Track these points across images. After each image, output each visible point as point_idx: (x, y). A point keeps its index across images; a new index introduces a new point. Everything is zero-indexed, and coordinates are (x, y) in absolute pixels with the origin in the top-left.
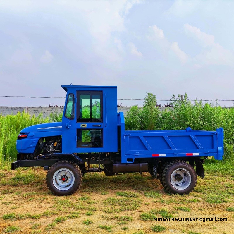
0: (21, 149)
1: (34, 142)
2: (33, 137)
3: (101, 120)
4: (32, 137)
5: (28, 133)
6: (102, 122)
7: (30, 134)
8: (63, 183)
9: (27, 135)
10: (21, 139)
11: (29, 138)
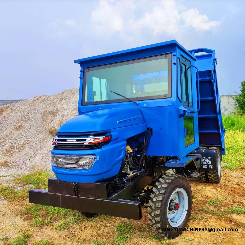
1: (122, 150)
5: (111, 132)
9: (111, 136)
10: (101, 148)
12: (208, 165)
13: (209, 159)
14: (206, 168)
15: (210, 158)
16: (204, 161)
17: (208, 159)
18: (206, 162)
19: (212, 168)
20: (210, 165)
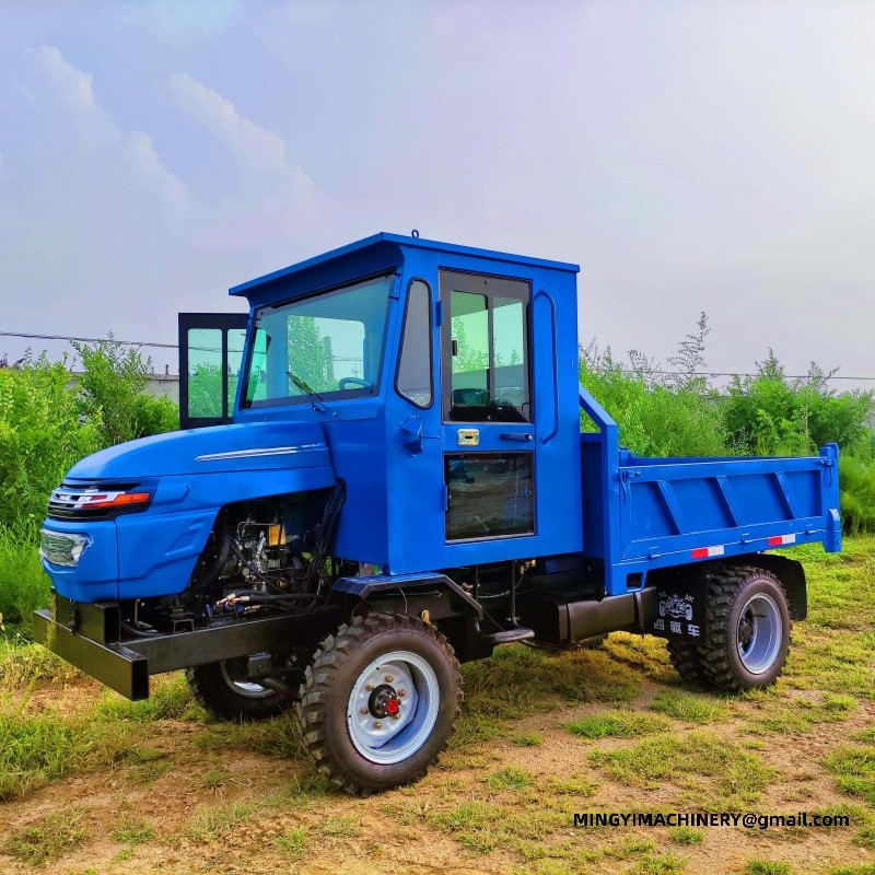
0: (114, 576)
1: (195, 532)
2: (185, 504)
3: (526, 413)
4: (174, 503)
5: (156, 483)
6: (532, 419)
7: (164, 490)
8: (376, 727)
9: (152, 494)
10: (113, 519)
11: (163, 508)
12: (684, 623)
13: (689, 602)
14: (679, 631)
15: (690, 599)
16: (675, 606)
17: (687, 602)
18: (678, 612)
19: (694, 634)
20: (690, 622)
